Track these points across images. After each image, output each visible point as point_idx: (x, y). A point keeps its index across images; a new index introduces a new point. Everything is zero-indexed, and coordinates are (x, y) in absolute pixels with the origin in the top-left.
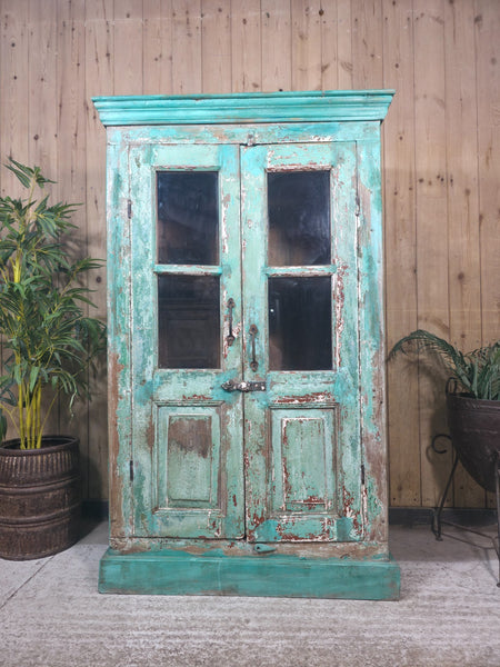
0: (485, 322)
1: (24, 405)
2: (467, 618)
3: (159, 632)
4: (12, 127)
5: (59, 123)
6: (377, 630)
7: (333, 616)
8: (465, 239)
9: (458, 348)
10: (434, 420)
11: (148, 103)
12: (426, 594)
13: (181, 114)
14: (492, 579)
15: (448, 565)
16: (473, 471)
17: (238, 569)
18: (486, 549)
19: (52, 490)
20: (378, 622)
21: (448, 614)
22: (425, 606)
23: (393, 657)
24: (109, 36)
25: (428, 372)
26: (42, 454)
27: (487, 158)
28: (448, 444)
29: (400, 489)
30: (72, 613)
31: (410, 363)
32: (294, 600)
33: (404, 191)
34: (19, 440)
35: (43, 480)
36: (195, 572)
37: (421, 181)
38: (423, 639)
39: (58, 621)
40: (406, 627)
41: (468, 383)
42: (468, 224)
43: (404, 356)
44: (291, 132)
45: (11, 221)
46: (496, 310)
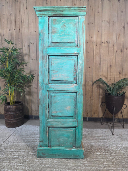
0: (115, 77)
1: (10, 95)
2: (104, 140)
4: (4, 27)
5: (15, 26)
8: (112, 57)
9: (108, 84)
10: (102, 99)
12: (97, 135)
14: (111, 133)
15: (103, 130)
16: (109, 110)
18: (111, 127)
19: (18, 113)
20: (86, 141)
21: (100, 139)
22: (96, 138)
23: (88, 147)
24: (27, 4)
25: (102, 88)
26: (15, 106)
27: (119, 37)
28: (104, 104)
29: (94, 114)
31: (98, 86)
33: (98, 45)
34: (10, 102)
35: (16, 111)
37: (103, 42)
40: (91, 142)
41: (109, 91)
42: (113, 54)
43: (96, 84)
45: (5, 52)
46: (118, 74)
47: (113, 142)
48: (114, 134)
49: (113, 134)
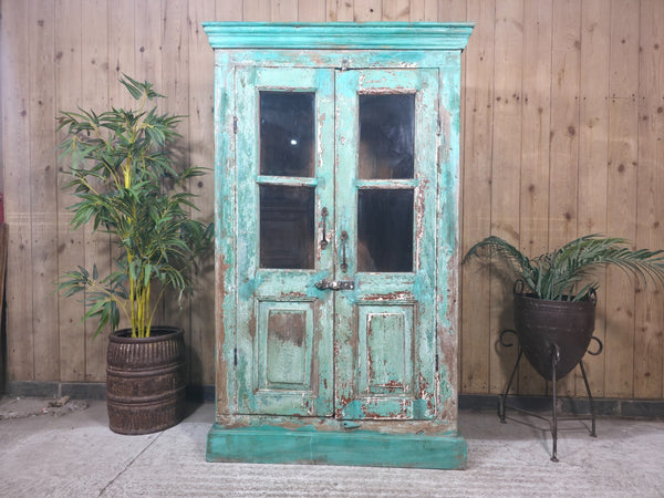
0: (551, 230)
1: (135, 299)
2: (522, 484)
4: (119, 39)
5: (164, 37)
6: (446, 492)
7: (409, 481)
8: (537, 153)
9: (525, 254)
10: (503, 318)
11: (253, 29)
12: (488, 465)
13: (282, 39)
15: (510, 443)
16: (534, 362)
17: (328, 442)
18: (544, 431)
19: (162, 374)
20: (446, 485)
21: (506, 481)
22: (487, 475)
25: (499, 275)
26: (152, 342)
27: (560, 80)
28: (514, 339)
29: (470, 378)
30: (185, 476)
31: (483, 266)
32: (375, 469)
33: (482, 108)
34: (131, 329)
35: (154, 365)
36: (290, 445)
37: (499, 99)
39: (174, 483)
40: (470, 490)
41: (532, 284)
43: (478, 259)
44: (382, 59)
45: (123, 130)
46: (563, 219)
47: (562, 492)
48: (557, 461)
49: (554, 459)
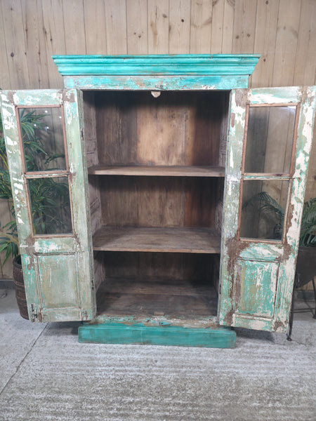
2: (268, 360)
3: (111, 368)
5: (27, 43)
6: (222, 368)
7: (200, 358)
11: (91, 60)
13: (113, 68)
14: (285, 335)
17: (152, 333)
20: (222, 362)
21: (259, 357)
22: (247, 353)
23: (228, 384)
30: (66, 355)
32: (180, 348)
36: (129, 334)
38: (244, 373)
39: (60, 361)
40: (237, 365)
44: (189, 82)
48: (291, 340)
49: (289, 338)
